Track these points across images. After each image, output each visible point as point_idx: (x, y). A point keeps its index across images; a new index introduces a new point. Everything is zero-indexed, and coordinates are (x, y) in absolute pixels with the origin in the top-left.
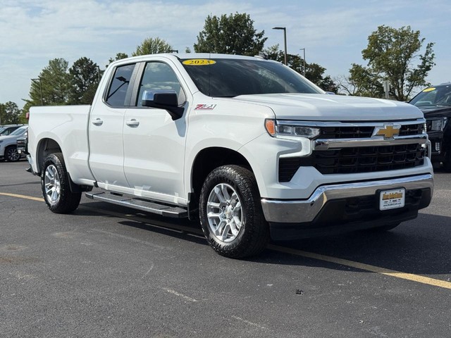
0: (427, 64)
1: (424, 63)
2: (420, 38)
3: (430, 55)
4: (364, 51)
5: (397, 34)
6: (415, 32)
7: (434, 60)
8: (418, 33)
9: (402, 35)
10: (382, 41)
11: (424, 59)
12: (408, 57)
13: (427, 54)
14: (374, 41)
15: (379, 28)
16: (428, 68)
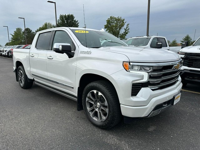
0: (127, 32)
1: (126, 31)
2: (124, 22)
3: (128, 28)
4: (105, 25)
5: (116, 20)
6: (123, 19)
7: (129, 31)
8: (124, 20)
9: (118, 20)
10: (111, 22)
11: (125, 30)
12: (120, 29)
13: (127, 28)
14: (108, 22)
15: (111, 17)
16: (127, 33)
